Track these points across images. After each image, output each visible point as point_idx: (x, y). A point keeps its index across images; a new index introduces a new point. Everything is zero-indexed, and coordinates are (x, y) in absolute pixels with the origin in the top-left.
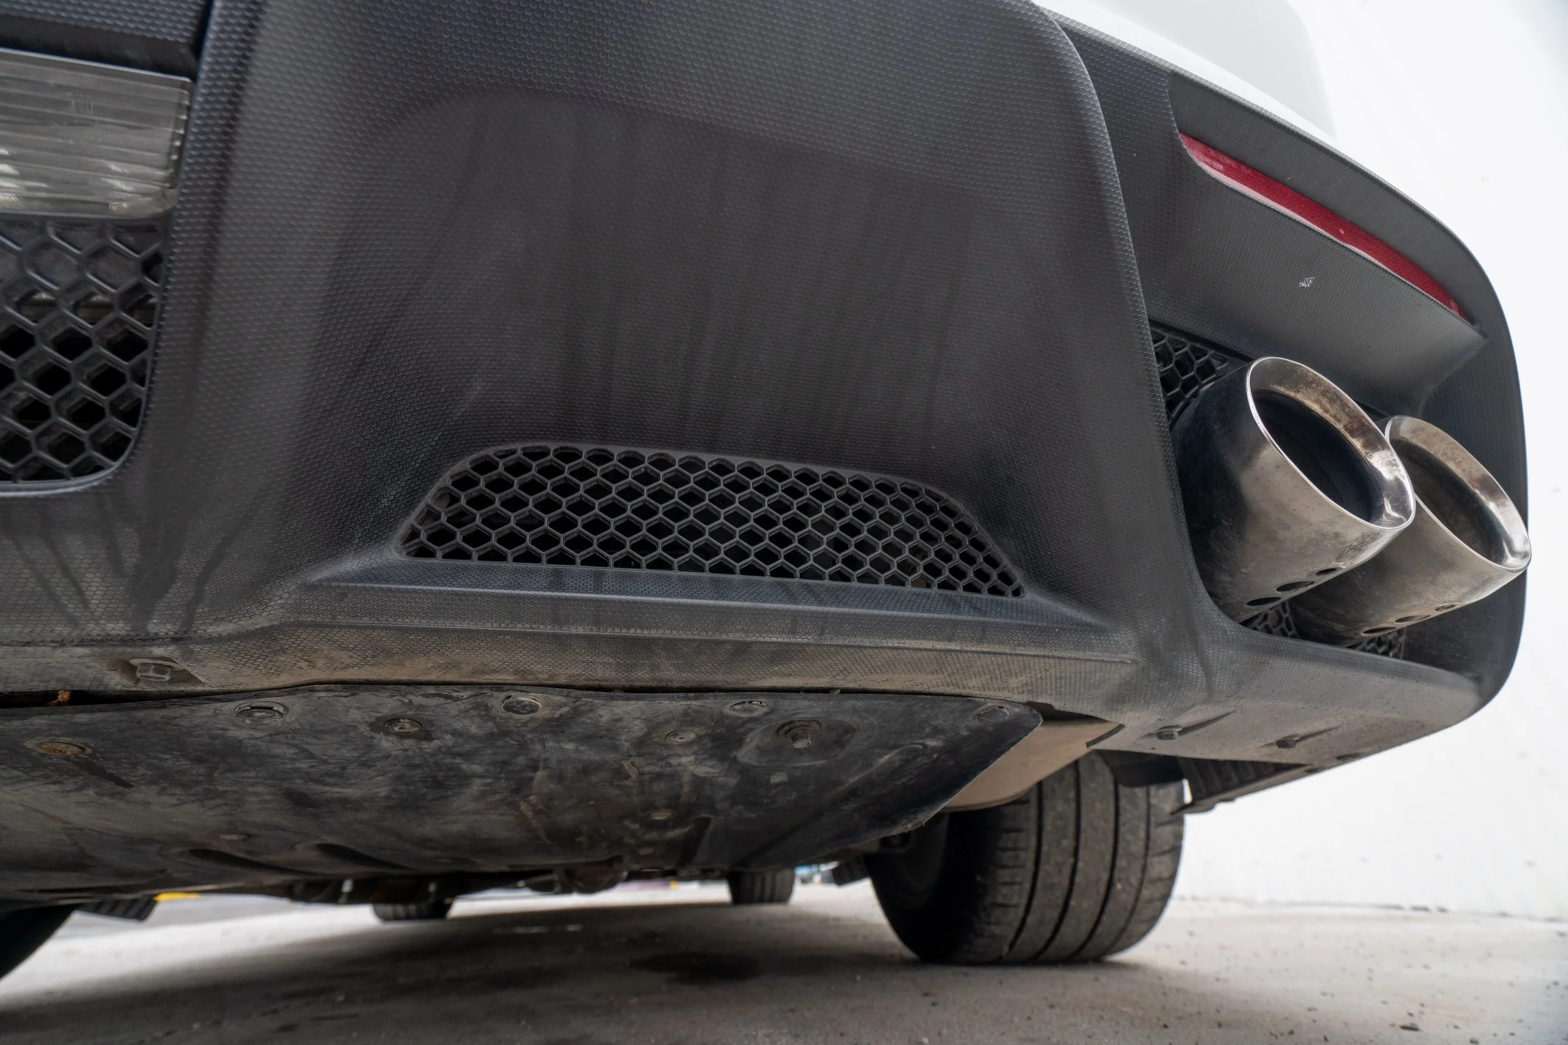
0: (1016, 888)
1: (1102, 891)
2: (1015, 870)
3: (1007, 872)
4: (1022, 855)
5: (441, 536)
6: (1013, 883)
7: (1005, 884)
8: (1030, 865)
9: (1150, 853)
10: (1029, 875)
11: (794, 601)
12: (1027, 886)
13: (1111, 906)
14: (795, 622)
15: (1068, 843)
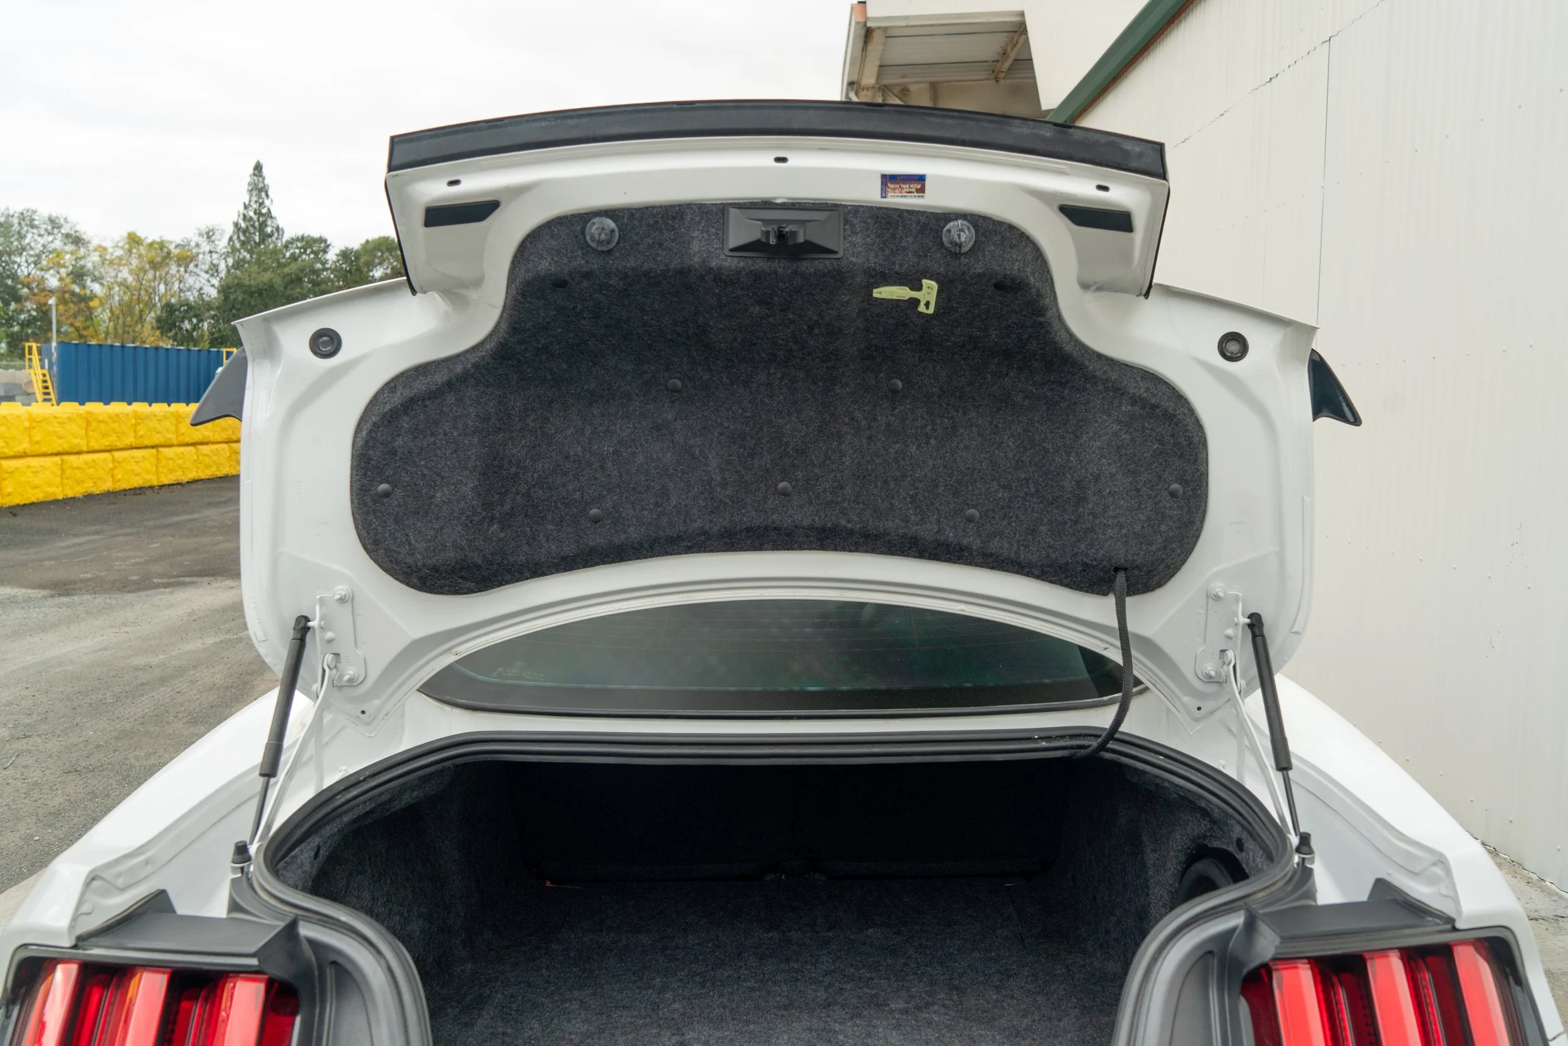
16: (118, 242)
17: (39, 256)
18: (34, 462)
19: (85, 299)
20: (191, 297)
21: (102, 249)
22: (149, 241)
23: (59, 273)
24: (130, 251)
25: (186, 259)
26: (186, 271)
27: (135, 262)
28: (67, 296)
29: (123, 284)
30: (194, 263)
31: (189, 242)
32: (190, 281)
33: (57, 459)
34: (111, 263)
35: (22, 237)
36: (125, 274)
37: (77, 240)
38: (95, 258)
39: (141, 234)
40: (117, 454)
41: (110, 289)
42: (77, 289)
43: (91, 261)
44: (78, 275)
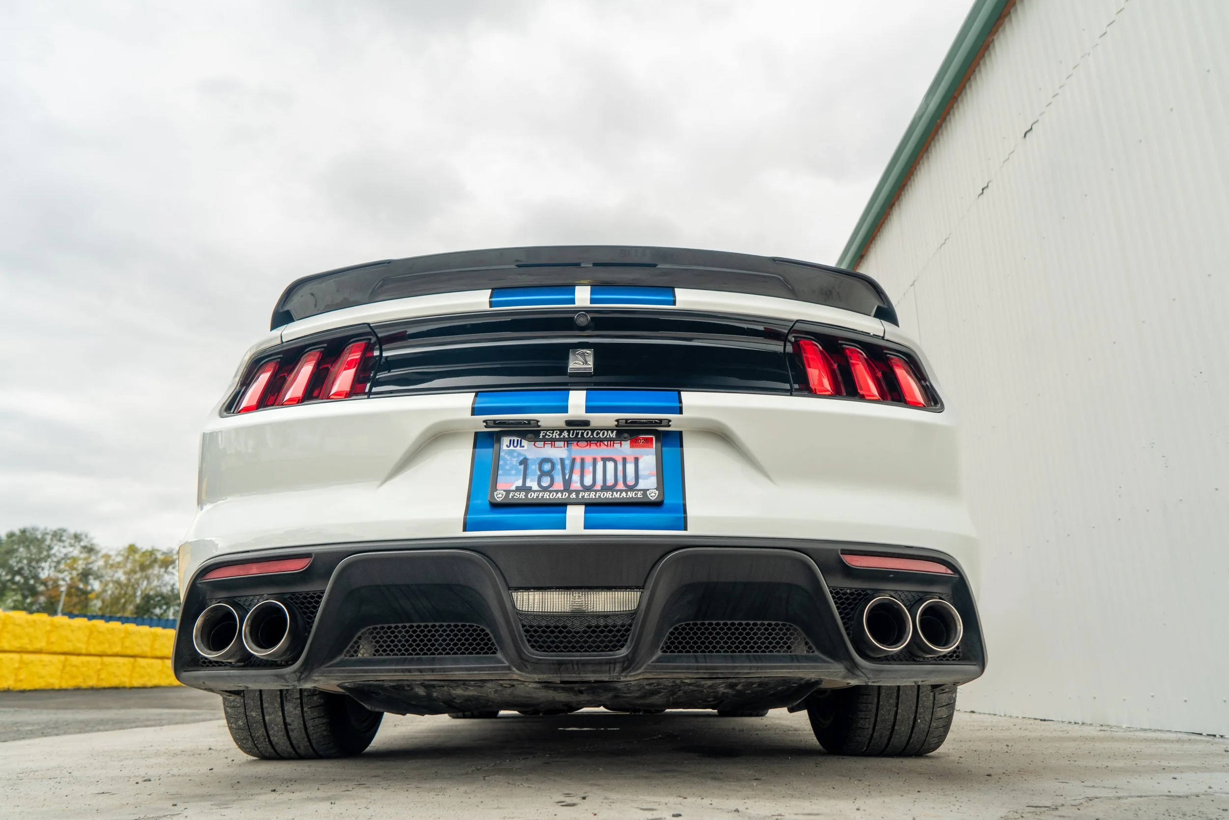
0: (867, 720)
1: (911, 723)
2: (866, 712)
3: (863, 713)
4: (870, 706)
5: (669, 647)
6: (866, 718)
7: (862, 718)
8: (874, 710)
9: (935, 706)
10: (873, 715)
11: (751, 662)
12: (873, 720)
13: (916, 729)
14: (751, 668)
15: (893, 701)
16: (121, 551)
17: (58, 562)
18: (45, 658)
19: (85, 593)
20: (165, 590)
21: (107, 557)
22: (144, 550)
23: (71, 574)
24: (127, 558)
25: (167, 563)
26: (165, 572)
27: (129, 566)
28: (73, 590)
29: (118, 583)
30: (173, 565)
31: (172, 551)
32: (167, 578)
33: (62, 657)
34: (112, 566)
35: (50, 548)
36: (121, 575)
37: (90, 550)
38: (101, 563)
39: (139, 545)
40: (106, 659)
41: (106, 585)
42: (81, 586)
43: (98, 564)
44: (85, 575)
